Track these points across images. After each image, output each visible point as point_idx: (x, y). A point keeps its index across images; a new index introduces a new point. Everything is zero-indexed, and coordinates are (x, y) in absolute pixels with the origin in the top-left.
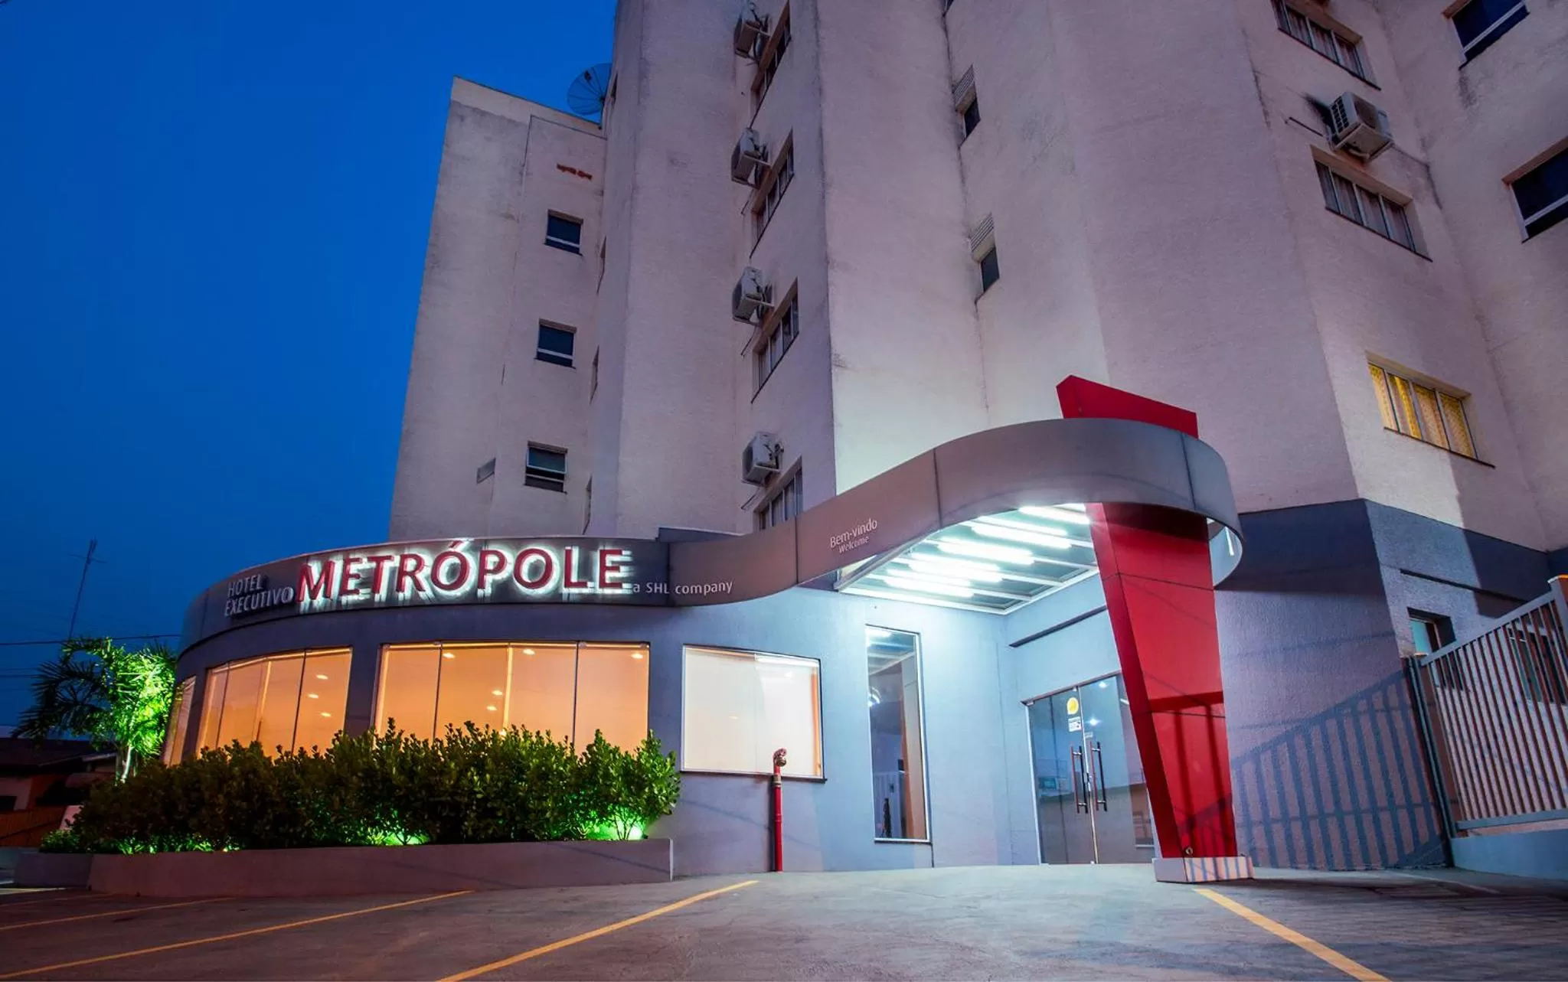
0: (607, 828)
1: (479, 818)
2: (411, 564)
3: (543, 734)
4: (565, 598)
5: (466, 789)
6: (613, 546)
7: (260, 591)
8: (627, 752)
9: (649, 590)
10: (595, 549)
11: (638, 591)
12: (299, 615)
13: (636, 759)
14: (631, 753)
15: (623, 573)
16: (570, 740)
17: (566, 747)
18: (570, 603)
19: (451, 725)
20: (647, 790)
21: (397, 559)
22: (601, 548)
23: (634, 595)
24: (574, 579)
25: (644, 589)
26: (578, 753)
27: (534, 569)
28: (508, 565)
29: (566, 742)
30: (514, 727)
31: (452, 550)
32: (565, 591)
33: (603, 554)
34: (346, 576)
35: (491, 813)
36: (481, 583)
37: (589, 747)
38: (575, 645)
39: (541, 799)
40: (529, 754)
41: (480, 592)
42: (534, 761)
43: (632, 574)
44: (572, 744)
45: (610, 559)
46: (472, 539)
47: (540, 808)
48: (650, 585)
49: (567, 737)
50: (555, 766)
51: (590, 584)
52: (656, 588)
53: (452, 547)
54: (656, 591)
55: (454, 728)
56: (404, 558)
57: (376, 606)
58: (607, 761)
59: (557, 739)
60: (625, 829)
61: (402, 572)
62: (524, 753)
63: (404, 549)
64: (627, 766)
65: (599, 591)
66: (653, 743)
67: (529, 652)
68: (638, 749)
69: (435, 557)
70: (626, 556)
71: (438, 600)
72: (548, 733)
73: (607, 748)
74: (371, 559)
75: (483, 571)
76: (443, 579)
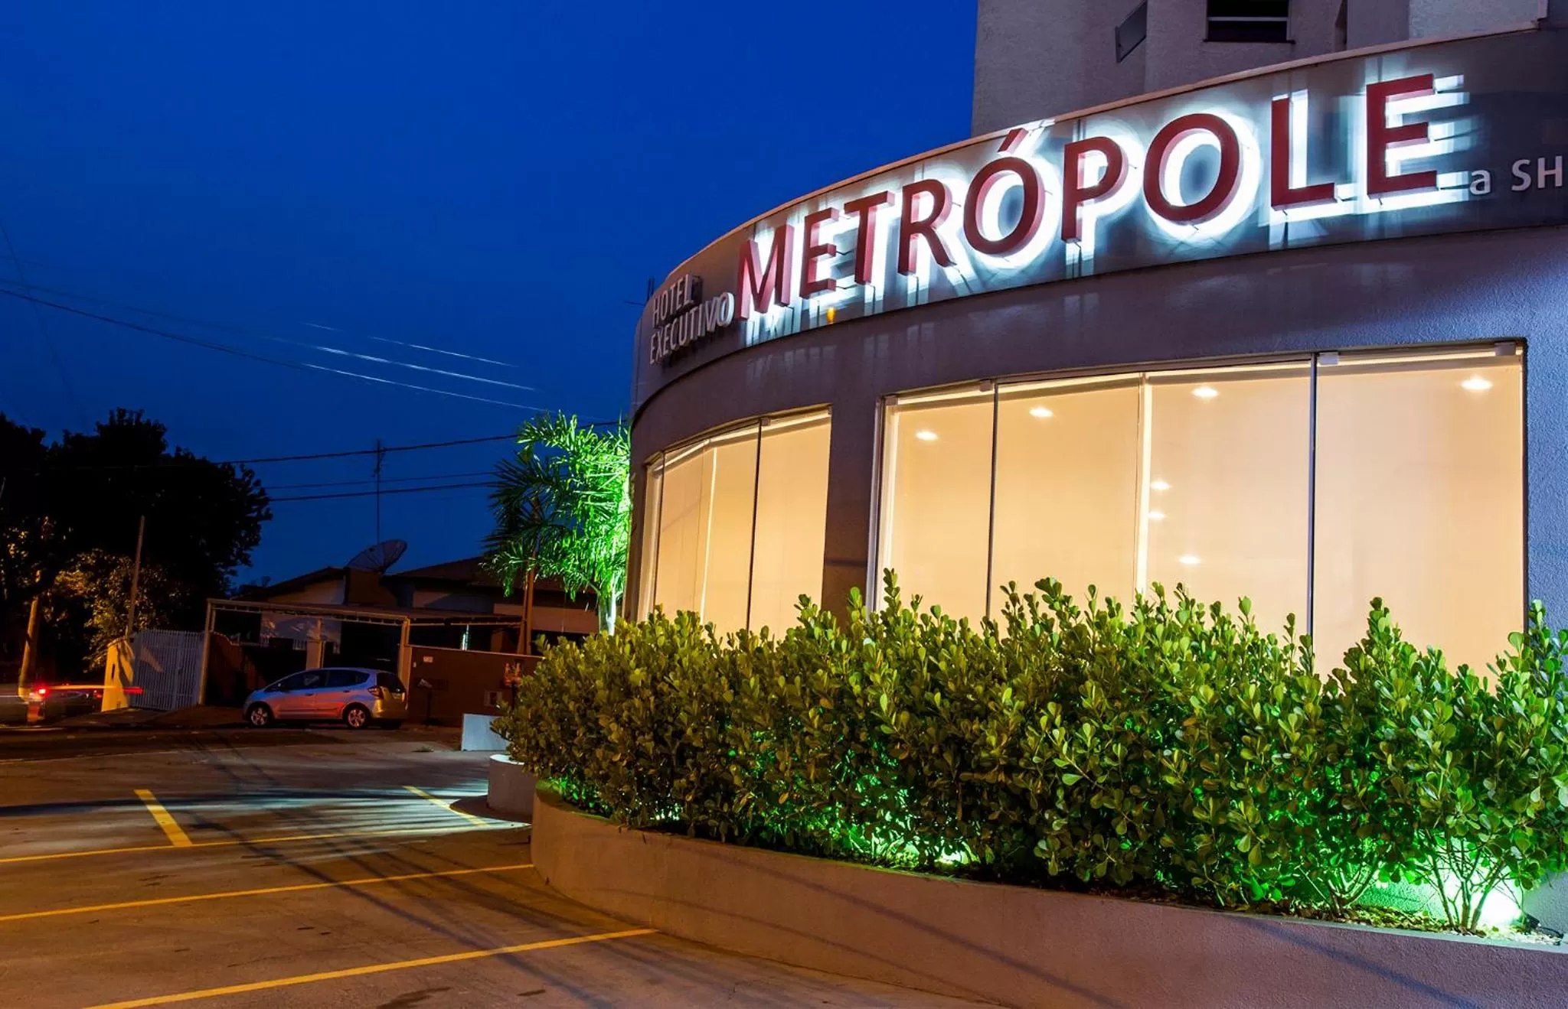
0: (1413, 886)
1: (1075, 833)
2: (924, 204)
3: (1229, 610)
4: (1275, 239)
5: (1035, 759)
6: (1410, 66)
7: (690, 307)
8: (1463, 669)
9: (1520, 181)
10: (1352, 90)
11: (1487, 189)
12: (746, 349)
13: (1492, 692)
14: (1477, 670)
15: (1441, 139)
16: (1301, 629)
17: (1292, 647)
18: (1290, 252)
19: (1012, 585)
20: (1535, 796)
21: (898, 198)
22: (1371, 80)
23: (1473, 205)
24: (1299, 178)
25: (1502, 179)
26: (1323, 669)
27: (1195, 172)
28: (1131, 169)
29: (1290, 631)
30: (1160, 592)
31: (1004, 155)
32: (1275, 219)
33: (1378, 97)
34: (812, 252)
35: (1103, 822)
36: (1070, 230)
37: (1352, 656)
38: (1308, 365)
39: (1224, 796)
40: (1190, 674)
41: (1072, 251)
42: (1202, 690)
43: (1465, 144)
44: (1307, 640)
45: (1397, 110)
46: (1050, 122)
47: (1222, 821)
48: (1522, 168)
49: (1291, 618)
50: (1257, 709)
51: (1341, 190)
52: (1542, 173)
53: (1004, 148)
54: (1541, 184)
55: (1020, 593)
56: (910, 192)
57: (868, 312)
58: (1404, 702)
59: (1268, 625)
60: (1467, 897)
61: (908, 228)
62: (1175, 668)
63: (913, 174)
64: (1467, 716)
65: (1370, 206)
66: (1547, 642)
67: (1205, 392)
68: (1501, 664)
69: (974, 176)
70: (1447, 91)
71: (984, 283)
72: (1243, 607)
73: (1404, 657)
74: (850, 208)
75: (1074, 195)
76: (992, 229)
